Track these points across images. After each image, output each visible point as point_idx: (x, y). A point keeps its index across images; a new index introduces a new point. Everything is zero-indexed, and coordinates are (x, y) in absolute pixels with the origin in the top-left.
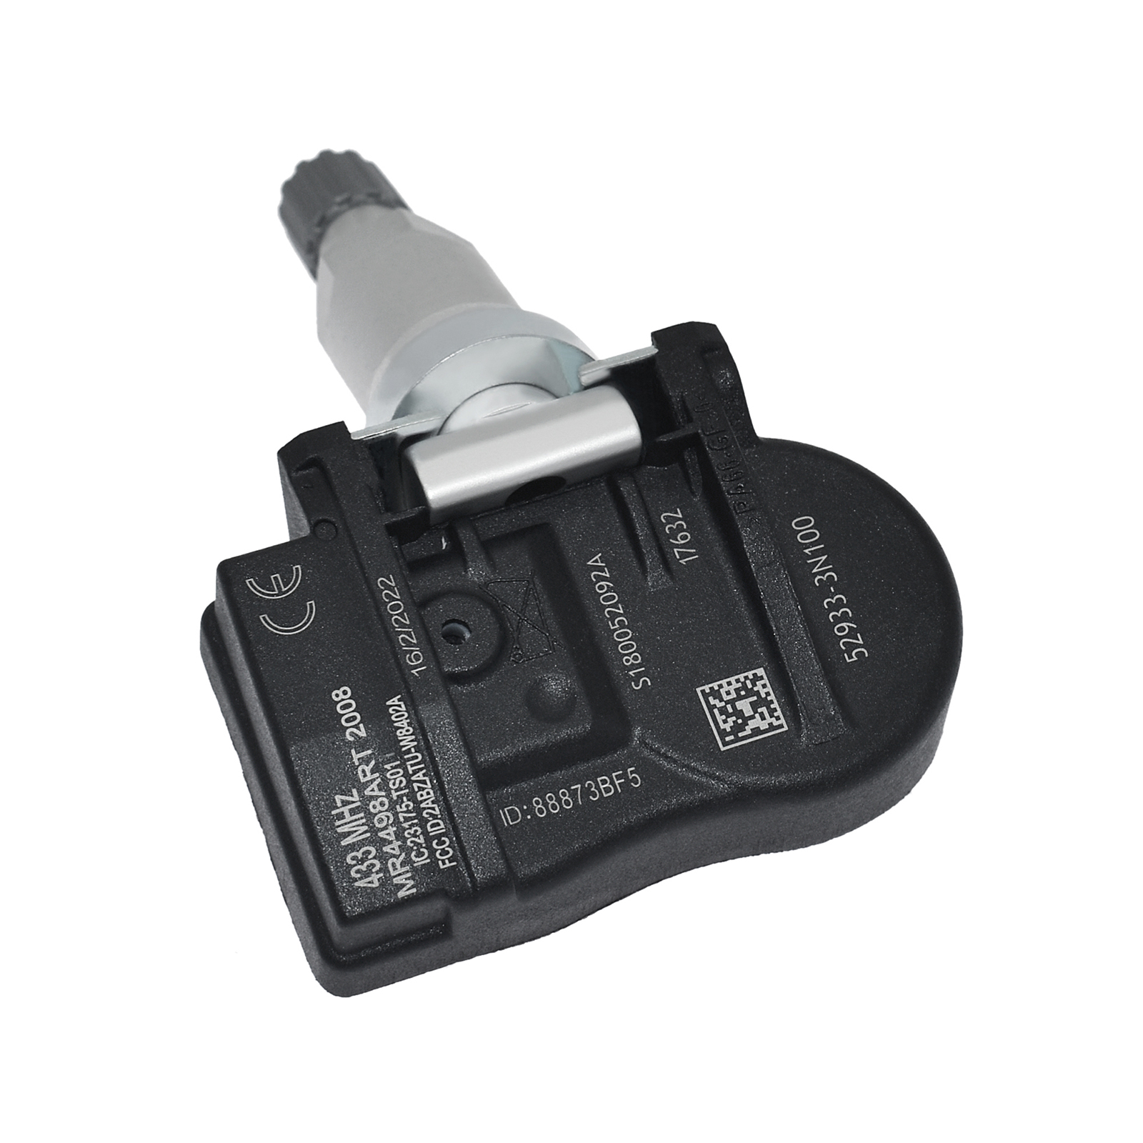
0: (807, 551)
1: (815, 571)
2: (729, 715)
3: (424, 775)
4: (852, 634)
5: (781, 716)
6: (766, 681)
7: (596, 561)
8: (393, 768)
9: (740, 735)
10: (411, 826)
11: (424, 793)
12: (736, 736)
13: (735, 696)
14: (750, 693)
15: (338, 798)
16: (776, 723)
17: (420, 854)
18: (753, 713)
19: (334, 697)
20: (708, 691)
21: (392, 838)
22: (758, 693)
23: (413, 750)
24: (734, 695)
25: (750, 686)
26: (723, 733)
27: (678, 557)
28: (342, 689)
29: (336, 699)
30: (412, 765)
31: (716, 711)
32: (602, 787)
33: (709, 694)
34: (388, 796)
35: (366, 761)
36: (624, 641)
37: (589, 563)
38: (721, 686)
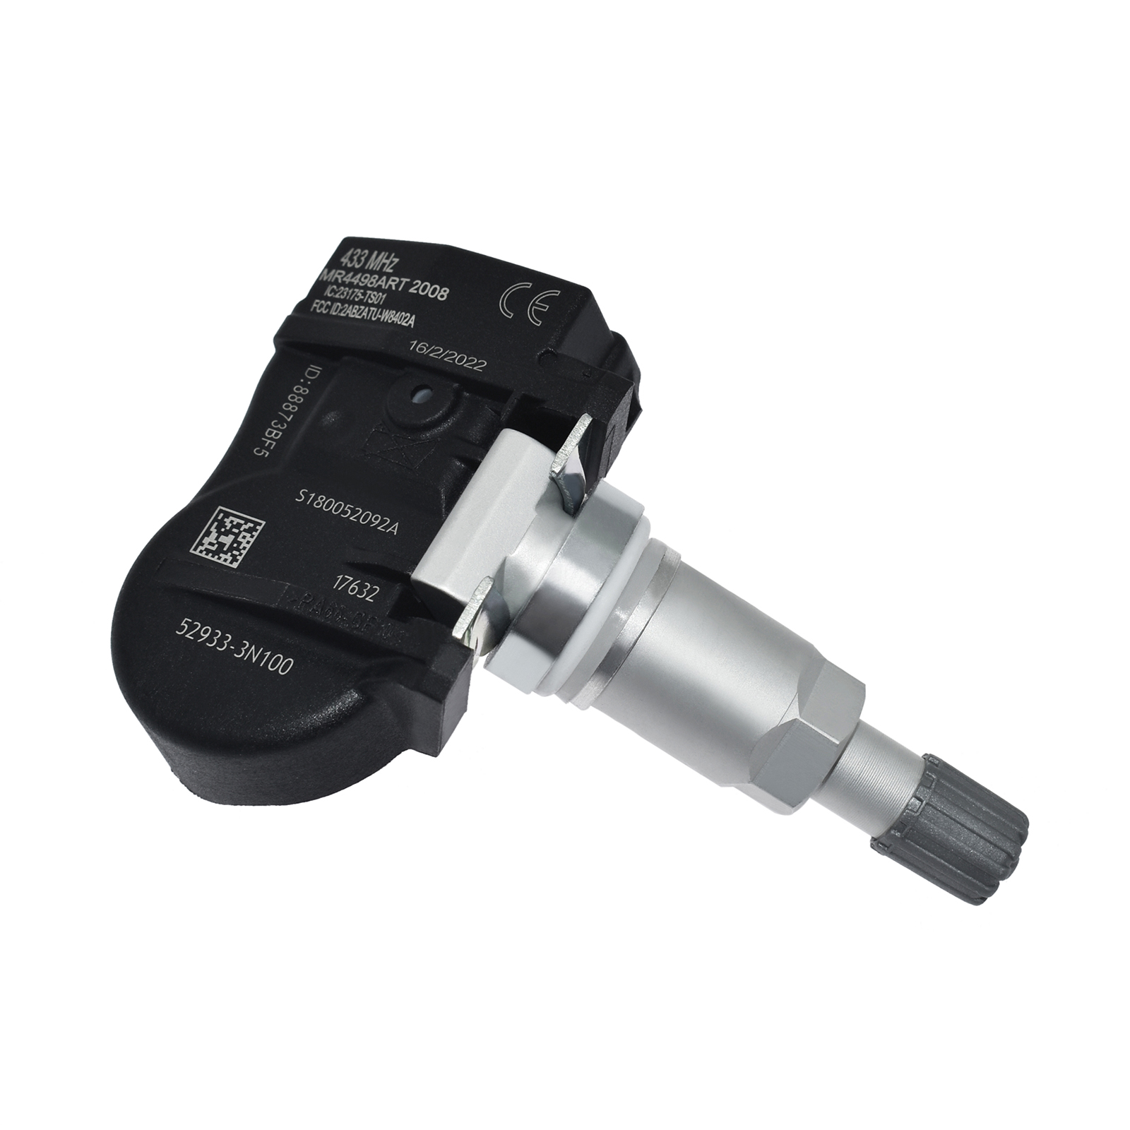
0: (269, 653)
1: (253, 647)
2: (233, 526)
3: (364, 316)
4: (197, 635)
5: (200, 554)
6: (227, 564)
7: (394, 529)
8: (382, 298)
9: (216, 523)
10: (348, 293)
11: (355, 311)
12: (218, 521)
13: (238, 539)
14: (231, 549)
15: (396, 260)
16: (200, 548)
17: (333, 290)
18: (219, 540)
19: (446, 289)
20: (258, 527)
21: (353, 280)
22: (226, 553)
23: (380, 316)
24: (240, 539)
25: (235, 552)
26: (227, 515)
27: (346, 576)
28: (446, 297)
29: (444, 289)
30: (374, 311)
31: (242, 522)
32: (275, 432)
33: (255, 526)
34: (372, 289)
35: (398, 286)
36: (333, 506)
37: (397, 524)
38: (252, 537)
